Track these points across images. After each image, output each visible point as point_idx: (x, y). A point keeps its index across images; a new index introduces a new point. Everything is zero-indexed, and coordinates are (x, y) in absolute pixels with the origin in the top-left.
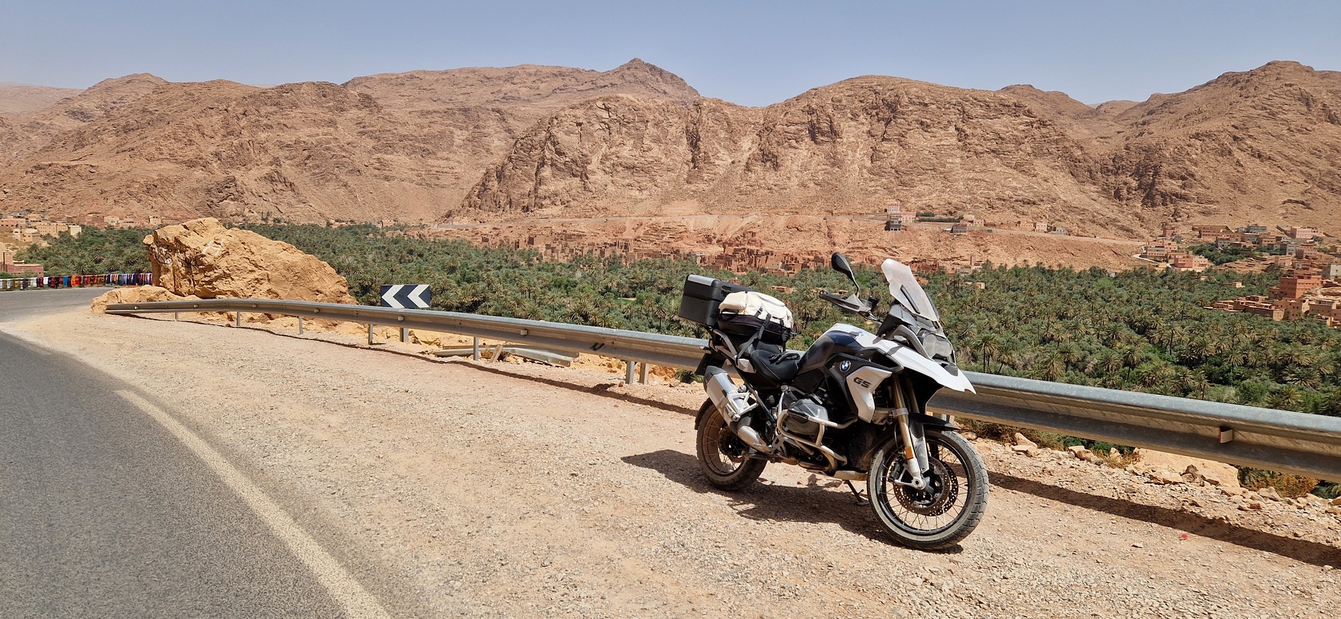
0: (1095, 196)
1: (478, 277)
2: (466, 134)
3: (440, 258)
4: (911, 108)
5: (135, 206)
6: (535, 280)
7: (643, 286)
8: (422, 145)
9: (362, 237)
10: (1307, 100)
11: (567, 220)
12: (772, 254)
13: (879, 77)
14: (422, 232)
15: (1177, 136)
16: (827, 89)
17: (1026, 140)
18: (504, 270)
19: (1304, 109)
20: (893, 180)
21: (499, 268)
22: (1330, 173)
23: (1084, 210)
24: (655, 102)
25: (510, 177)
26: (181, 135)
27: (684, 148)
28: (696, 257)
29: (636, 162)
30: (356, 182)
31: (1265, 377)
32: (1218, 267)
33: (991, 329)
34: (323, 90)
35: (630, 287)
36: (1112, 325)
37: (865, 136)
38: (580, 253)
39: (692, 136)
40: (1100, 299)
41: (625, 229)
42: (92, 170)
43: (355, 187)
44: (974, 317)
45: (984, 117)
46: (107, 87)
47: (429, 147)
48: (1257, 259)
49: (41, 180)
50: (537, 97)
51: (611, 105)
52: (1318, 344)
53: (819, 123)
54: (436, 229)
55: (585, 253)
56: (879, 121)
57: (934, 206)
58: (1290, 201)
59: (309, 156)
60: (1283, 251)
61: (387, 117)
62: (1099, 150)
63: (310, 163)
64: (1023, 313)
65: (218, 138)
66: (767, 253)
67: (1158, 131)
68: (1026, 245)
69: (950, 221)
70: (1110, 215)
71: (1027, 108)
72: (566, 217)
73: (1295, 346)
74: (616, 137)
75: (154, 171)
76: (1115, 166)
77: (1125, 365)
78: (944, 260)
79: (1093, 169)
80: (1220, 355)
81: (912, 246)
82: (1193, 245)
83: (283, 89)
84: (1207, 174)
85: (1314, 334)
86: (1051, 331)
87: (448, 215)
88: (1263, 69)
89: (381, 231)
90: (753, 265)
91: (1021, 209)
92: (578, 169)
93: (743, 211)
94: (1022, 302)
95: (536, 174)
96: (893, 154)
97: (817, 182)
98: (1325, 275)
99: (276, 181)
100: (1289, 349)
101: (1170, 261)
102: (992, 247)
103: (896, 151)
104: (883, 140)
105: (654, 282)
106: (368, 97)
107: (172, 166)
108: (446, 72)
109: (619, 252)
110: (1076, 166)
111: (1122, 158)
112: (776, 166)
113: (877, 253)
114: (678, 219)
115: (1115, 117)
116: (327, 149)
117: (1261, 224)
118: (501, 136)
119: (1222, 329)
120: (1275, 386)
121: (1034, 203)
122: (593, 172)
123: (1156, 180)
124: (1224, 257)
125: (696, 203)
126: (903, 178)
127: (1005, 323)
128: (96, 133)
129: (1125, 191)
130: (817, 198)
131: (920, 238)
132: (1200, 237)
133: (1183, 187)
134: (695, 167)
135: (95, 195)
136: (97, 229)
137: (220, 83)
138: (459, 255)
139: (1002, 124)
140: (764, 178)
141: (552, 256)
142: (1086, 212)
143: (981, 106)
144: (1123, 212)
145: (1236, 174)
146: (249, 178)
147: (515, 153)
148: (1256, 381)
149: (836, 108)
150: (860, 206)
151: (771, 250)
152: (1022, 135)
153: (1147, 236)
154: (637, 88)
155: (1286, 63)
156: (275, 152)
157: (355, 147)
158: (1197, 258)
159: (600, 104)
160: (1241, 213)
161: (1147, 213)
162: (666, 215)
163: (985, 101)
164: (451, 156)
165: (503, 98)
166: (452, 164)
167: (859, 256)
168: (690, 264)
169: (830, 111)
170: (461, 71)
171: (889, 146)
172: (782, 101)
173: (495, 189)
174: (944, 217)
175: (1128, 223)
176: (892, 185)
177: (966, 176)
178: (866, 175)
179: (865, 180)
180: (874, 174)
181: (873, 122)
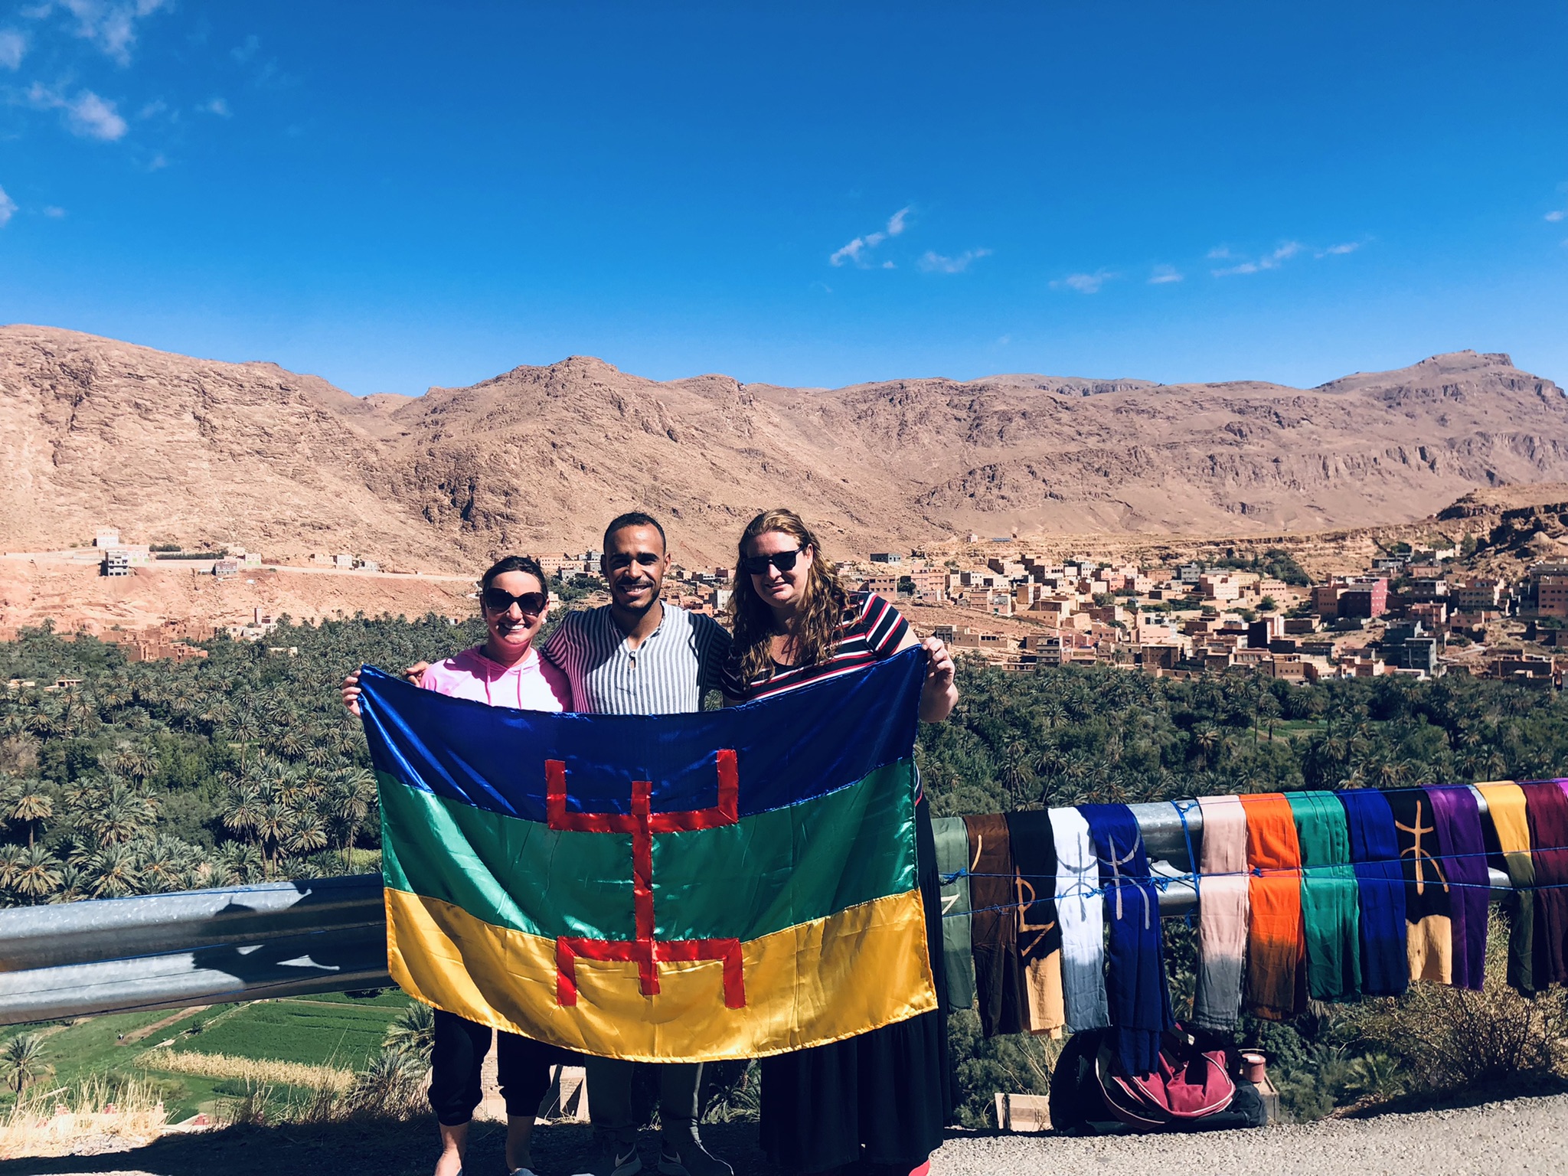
0: (402, 516)
4: (115, 382)
10: (619, 404)
15: (490, 440)
17: (302, 437)
19: (617, 413)
20: (100, 495)
37: (36, 422)
45: (236, 401)
56: (58, 399)
57: (178, 535)
62: (395, 456)
68: (329, 589)
69: (207, 557)
70: (427, 542)
71: (298, 393)
76: (418, 477)
78: (211, 617)
79: (394, 480)
81: (151, 598)
84: (532, 489)
88: (565, 365)
91: (310, 536)
96: (94, 453)
102: (278, 594)
103: (98, 448)
104: (72, 428)
110: (372, 476)
111: (425, 467)
121: (328, 528)
123: (474, 496)
124: (572, 591)
126: (116, 491)
129: (436, 510)
131: (162, 585)
133: (508, 504)
139: (266, 413)
142: (398, 540)
143: (229, 387)
144: (439, 538)
145: (562, 488)
150: (45, 537)
152: (297, 430)
160: (578, 536)
161: (469, 539)
163: (233, 380)
171: (84, 439)
174: (197, 551)
176: (97, 503)
177: (223, 488)
178: (48, 486)
179: (47, 493)
180: (62, 485)
181: (48, 400)
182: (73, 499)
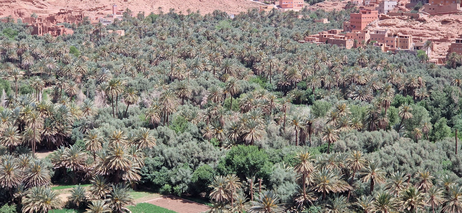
32: (312, 7)
36: (226, 61)
40: (219, 39)
44: (112, 63)
64: (154, 56)
73: (356, 69)
78: (90, 10)
94: (154, 46)
98: (381, 10)
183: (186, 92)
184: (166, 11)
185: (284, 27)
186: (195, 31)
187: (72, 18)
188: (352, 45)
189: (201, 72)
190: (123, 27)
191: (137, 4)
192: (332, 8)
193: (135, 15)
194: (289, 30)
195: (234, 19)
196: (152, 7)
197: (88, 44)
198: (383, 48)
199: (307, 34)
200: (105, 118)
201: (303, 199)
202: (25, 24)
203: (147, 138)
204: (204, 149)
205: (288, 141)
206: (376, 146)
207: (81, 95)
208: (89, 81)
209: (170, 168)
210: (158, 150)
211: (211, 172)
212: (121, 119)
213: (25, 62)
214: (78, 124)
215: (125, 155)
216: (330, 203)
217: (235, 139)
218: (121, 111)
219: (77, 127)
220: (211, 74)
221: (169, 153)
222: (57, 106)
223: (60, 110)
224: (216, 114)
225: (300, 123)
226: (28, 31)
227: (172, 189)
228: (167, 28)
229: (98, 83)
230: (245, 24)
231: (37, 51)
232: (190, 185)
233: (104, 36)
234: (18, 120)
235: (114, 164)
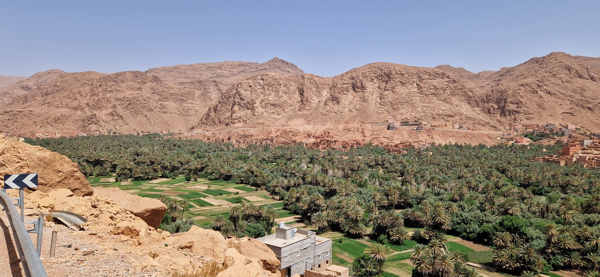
0: (479, 112)
1: (204, 156)
2: (200, 92)
3: (188, 147)
4: (396, 76)
5: (50, 128)
6: (230, 156)
7: (279, 157)
8: (181, 97)
9: (153, 139)
10: (569, 69)
11: (245, 129)
12: (337, 142)
13: (382, 63)
14: (180, 136)
15: (513, 85)
16: (359, 69)
17: (448, 89)
18: (216, 152)
19: (568, 72)
20: (390, 108)
21: (215, 151)
22: (581, 100)
23: (474, 119)
24: (284, 76)
25: (220, 110)
26: (71, 95)
27: (297, 96)
28: (304, 144)
29: (276, 102)
30: (151, 115)
31: (558, 192)
32: (535, 142)
33: (435, 173)
34: (136, 74)
35: (274, 158)
36: (489, 170)
37: (377, 89)
38: (251, 143)
39: (301, 90)
40: (484, 158)
41: (271, 132)
42: (31, 113)
43: (150, 117)
44: (428, 167)
45: (428, 79)
46: (39, 76)
47: (184, 98)
48: (552, 138)
49: (7, 118)
50: (232, 75)
51: (264, 78)
52: (581, 176)
53: (356, 83)
54: (187, 134)
55: (254, 143)
56: (383, 82)
57: (408, 119)
58: (564, 113)
59: (129, 104)
60: (563, 134)
61: (164, 85)
62: (480, 92)
63: (130, 107)
64: (450, 165)
65: (88, 97)
66: (335, 141)
67: (505, 84)
68: (450, 135)
69: (416, 125)
70: (486, 120)
71: (447, 75)
72: (245, 128)
73: (571, 177)
74: (267, 92)
75: (58, 112)
76: (487, 99)
77: (496, 188)
78: (414, 142)
79: (478, 100)
80: (538, 182)
81: (400, 136)
82: (523, 133)
83: (118, 75)
84: (528, 102)
85: (579, 171)
86: (462, 173)
87: (192, 128)
88: (549, 56)
89: (162, 136)
90: (329, 147)
91: (447, 119)
92: (250, 106)
93: (324, 122)
94: (449, 160)
95: (231, 109)
96: (390, 96)
97: (356, 109)
98: (582, 145)
99: (114, 115)
100: (568, 178)
101: (514, 140)
102: (435, 136)
103: (391, 95)
104: (385, 90)
105: (284, 155)
106: (156, 77)
107: (67, 110)
108: (192, 65)
109: (269, 142)
110: (470, 100)
111: (490, 96)
112: (338, 103)
113: (384, 140)
114: (295, 127)
115: (486, 78)
116: (138, 100)
117: (552, 123)
118: (216, 92)
119: (538, 170)
120: (563, 195)
121: (452, 116)
122: (257, 107)
123: (506, 105)
124: (537, 138)
125: (303, 120)
126: (394, 106)
127: (441, 170)
128: (33, 96)
129: (492, 110)
130: (357, 116)
131: (403, 133)
132: (526, 129)
133: (518, 107)
134: (302, 104)
135: (32, 124)
136: (32, 139)
137: (89, 73)
138: (197, 146)
139: (436, 82)
140: (333, 108)
141: (239, 145)
142: (476, 120)
143: (427, 74)
144: (492, 119)
145: (540, 101)
146: (102, 114)
147: (222, 100)
148: (554, 194)
149: (363, 77)
150: (376, 119)
151: (337, 140)
152: (446, 87)
153: (503, 130)
154: (276, 70)
155: (559, 53)
156: (114, 102)
157: (150, 99)
158: (525, 139)
159: (259, 77)
160: (543, 118)
161: (503, 119)
162: (290, 126)
163: (429, 72)
164: (193, 102)
165: (217, 76)
166: (194, 105)
167: (376, 141)
168: (301, 147)
169: (361, 78)
170: (198, 64)
171: (388, 92)
172: (340, 74)
173: (213, 116)
174: (413, 123)
175: (494, 124)
176: (390, 110)
177: (422, 105)
178: (378, 106)
179: (378, 108)
180: (381, 105)
181: (380, 82)
182: (384, 109)
183: (471, 185)
184: (453, 143)
185: (520, 153)
186: (469, 154)
187: (406, 146)
188: (564, 164)
189: (477, 175)
190: (431, 151)
191: (438, 140)
192: (548, 143)
193: (437, 145)
194: (523, 155)
195: (490, 148)
196: (445, 141)
197: (414, 158)
198: (585, 166)
199: (535, 157)
200: (428, 195)
201: (551, 251)
202: (384, 148)
203: (453, 207)
204: (485, 216)
205: (534, 215)
206: (594, 223)
207: (414, 183)
208: (417, 176)
209: (466, 224)
210: (459, 214)
211: (490, 229)
212: (437, 196)
213: (386, 166)
214: (414, 197)
215: (443, 215)
216: (568, 254)
217: (502, 211)
218: (436, 192)
219: (413, 198)
220: (482, 176)
221: (466, 216)
222: (404, 187)
223: (406, 189)
224: (490, 197)
225: (541, 206)
226: (386, 151)
227: (467, 235)
228: (454, 152)
229: (422, 177)
230: (497, 151)
231: (391, 160)
232: (478, 234)
233: (422, 155)
234: (385, 193)
235: (437, 219)
